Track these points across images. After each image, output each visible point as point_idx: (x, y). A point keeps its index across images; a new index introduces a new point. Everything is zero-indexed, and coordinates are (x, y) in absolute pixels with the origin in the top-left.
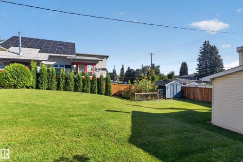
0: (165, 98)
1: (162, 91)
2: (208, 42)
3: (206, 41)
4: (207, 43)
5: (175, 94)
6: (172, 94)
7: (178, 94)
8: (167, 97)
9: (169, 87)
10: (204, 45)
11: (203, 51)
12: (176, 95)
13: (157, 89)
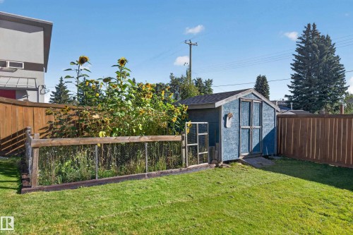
0: (214, 158)
1: (202, 129)
2: (314, 26)
3: (309, 25)
4: (312, 28)
5: (255, 141)
6: (244, 142)
7: (265, 142)
8: (225, 156)
9: (234, 112)
10: (307, 32)
11: (303, 45)
12: (258, 146)
13: (182, 121)
